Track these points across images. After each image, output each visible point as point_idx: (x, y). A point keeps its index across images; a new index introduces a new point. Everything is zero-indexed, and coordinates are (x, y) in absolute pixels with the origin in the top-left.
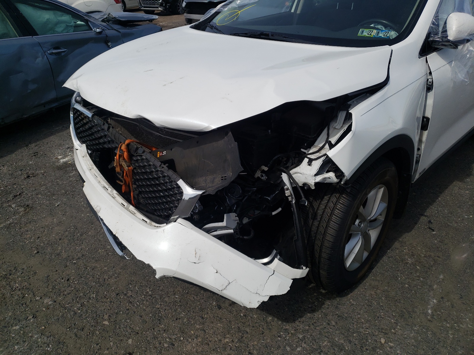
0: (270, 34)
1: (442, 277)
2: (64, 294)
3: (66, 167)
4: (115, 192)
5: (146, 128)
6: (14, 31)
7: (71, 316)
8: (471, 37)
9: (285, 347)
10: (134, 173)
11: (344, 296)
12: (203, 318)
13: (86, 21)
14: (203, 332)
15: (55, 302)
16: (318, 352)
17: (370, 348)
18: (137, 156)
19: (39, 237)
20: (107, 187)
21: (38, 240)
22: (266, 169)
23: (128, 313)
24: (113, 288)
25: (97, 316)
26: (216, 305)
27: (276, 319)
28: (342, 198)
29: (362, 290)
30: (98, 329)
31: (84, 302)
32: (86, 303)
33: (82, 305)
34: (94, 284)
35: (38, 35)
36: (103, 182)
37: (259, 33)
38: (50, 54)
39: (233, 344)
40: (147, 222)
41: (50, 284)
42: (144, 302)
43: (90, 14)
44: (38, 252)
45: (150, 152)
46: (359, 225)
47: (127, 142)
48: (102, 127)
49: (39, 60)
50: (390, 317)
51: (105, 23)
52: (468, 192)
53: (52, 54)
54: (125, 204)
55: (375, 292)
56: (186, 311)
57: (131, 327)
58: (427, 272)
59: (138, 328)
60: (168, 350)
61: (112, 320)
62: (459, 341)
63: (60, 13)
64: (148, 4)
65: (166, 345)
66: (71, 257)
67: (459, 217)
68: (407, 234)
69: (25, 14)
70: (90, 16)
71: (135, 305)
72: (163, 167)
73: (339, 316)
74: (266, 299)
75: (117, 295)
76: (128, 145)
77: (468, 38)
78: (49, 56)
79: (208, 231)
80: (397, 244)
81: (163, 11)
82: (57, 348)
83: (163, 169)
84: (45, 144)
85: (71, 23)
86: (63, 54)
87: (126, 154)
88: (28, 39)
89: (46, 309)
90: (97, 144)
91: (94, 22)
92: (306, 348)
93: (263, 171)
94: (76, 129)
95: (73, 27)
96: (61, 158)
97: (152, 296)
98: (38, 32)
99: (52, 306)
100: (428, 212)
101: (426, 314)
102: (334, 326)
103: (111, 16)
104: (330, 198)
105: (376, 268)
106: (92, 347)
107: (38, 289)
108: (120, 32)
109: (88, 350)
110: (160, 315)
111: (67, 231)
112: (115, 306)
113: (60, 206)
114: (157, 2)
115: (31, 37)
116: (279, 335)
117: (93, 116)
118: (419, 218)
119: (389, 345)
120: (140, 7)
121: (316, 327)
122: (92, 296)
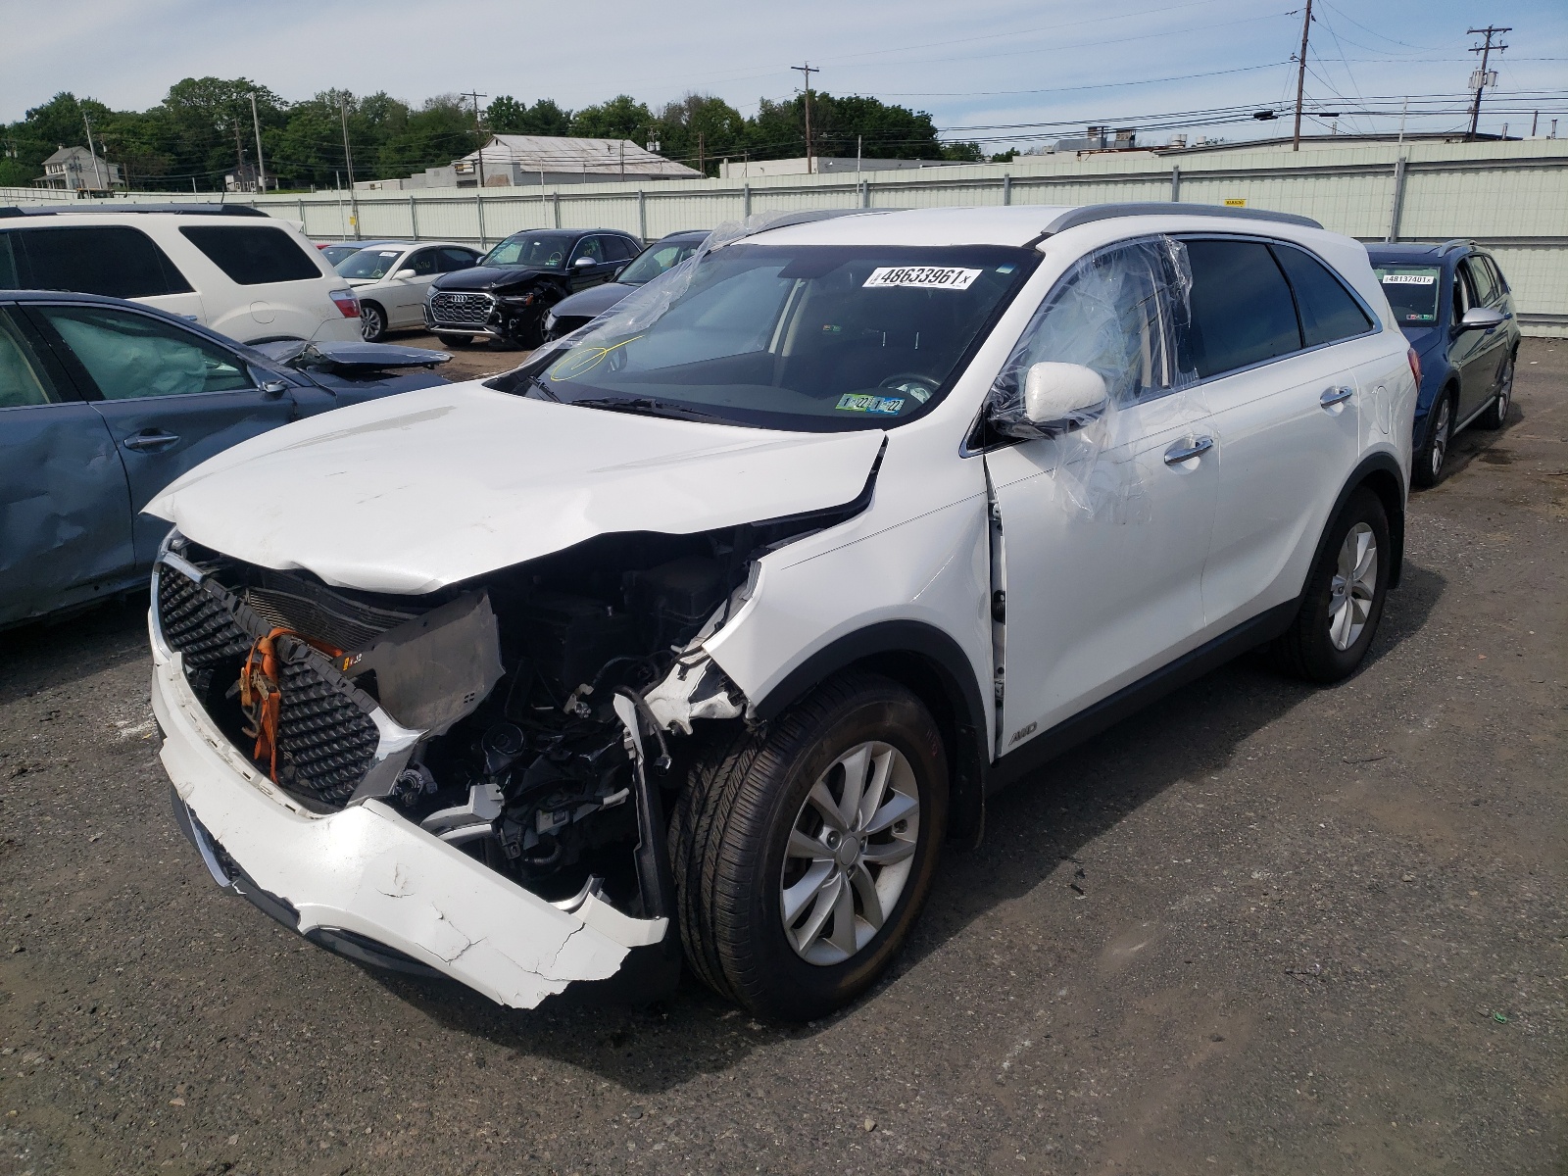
0: (653, 405)
1: (1064, 992)
2: (77, 1043)
3: (134, 748)
4: (232, 749)
5: (330, 611)
6: (41, 387)
7: (88, 1088)
8: (1078, 414)
9: (624, 1143)
10: (283, 707)
11: (806, 1036)
12: (433, 1087)
13: (242, 365)
14: (425, 1115)
15: (51, 1059)
16: (704, 1151)
17: (836, 1140)
18: (292, 666)
19: (30, 915)
20: (216, 739)
21: (27, 922)
22: (587, 689)
23: (241, 1080)
24: (212, 1027)
25: (156, 1088)
26: (474, 1059)
27: (618, 1087)
28: (761, 758)
29: (855, 1024)
30: (153, 1115)
31: (127, 1060)
32: (133, 1061)
33: (123, 1065)
34: (164, 1017)
35: (102, 398)
36: (209, 730)
37: (632, 400)
38: (130, 448)
39: (497, 1140)
40: (294, 810)
41: (45, 1021)
42: (289, 1055)
43: (254, 348)
44: (22, 950)
45: (330, 662)
46: (829, 841)
47: (273, 633)
48: (224, 604)
49: (97, 463)
50: (904, 1079)
51: (294, 368)
52: (1201, 806)
53: (134, 447)
54: (252, 772)
55: (886, 1028)
56: (394, 1072)
57: (243, 1109)
58: (1031, 983)
59: (259, 1112)
60: (329, 1155)
61: (193, 1096)
62: (1057, 1124)
63: (170, 343)
64: (451, 317)
65: (323, 1145)
66: (110, 961)
67: (1158, 863)
68: (1012, 901)
69: (73, 345)
70: (254, 351)
71: (264, 1062)
72: (344, 685)
73: (779, 1078)
74: (559, 989)
75: (221, 1040)
76: (275, 641)
77: (1072, 416)
78: (125, 453)
79: (437, 830)
80: (978, 924)
81: (498, 337)
82: (42, 1154)
83: (343, 690)
84: (86, 690)
85: (196, 370)
86: (166, 448)
87: (267, 662)
88: (76, 409)
89: (25, 1074)
90: (208, 650)
91: (264, 367)
92: (675, 1144)
93: (583, 698)
94: (163, 615)
95: (203, 380)
96: (126, 726)
97: (310, 1043)
98: (105, 393)
99: (42, 1068)
100: (1083, 853)
101: (995, 1070)
102: (761, 1098)
103: (314, 353)
104: (737, 759)
105: (907, 975)
106: (134, 1152)
107: (11, 1031)
108: (333, 394)
109: (122, 1159)
110: (324, 1082)
111: (110, 899)
112: (209, 1065)
113: (100, 842)
114: (479, 314)
115: (85, 402)
116: (617, 1118)
117: (204, 579)
118: (1055, 865)
119: (882, 1134)
120: (427, 327)
121: (716, 1101)
122: (151, 1045)
